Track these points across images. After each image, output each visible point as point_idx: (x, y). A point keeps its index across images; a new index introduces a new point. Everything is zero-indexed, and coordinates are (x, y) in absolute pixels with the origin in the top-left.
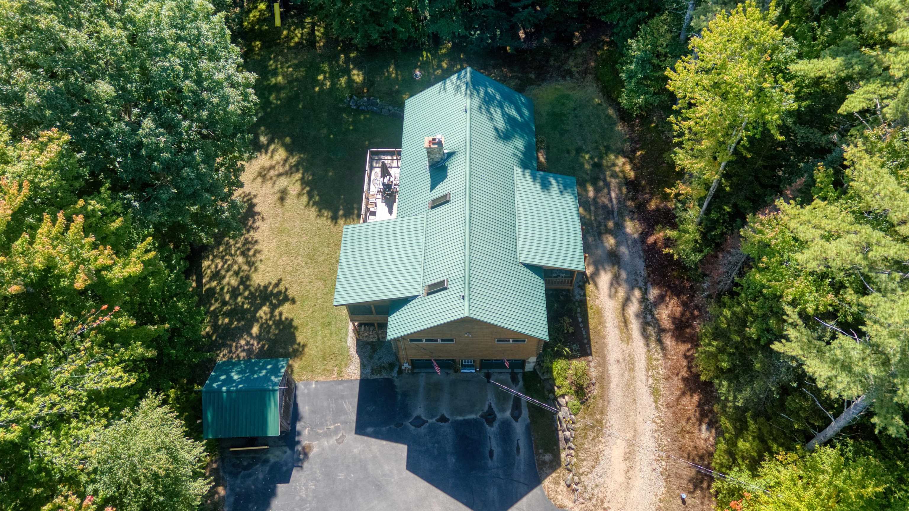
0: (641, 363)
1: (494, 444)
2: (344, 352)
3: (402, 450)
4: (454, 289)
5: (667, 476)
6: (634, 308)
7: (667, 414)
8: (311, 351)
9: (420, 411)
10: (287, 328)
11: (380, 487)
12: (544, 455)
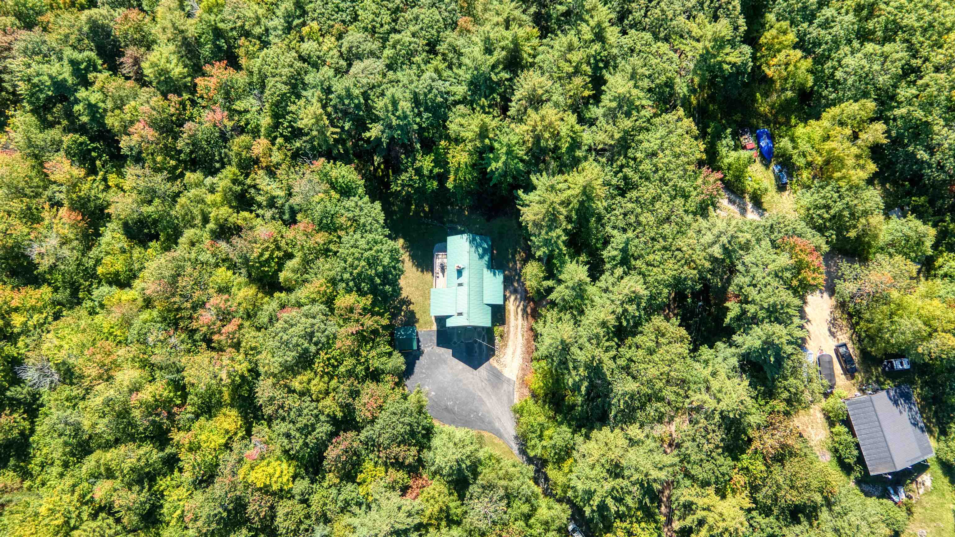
0: (520, 327)
1: (477, 349)
2: (431, 322)
3: (450, 351)
4: (465, 315)
5: (523, 359)
6: (521, 306)
7: (525, 342)
8: (421, 321)
9: (455, 340)
10: (412, 313)
11: (445, 362)
12: (491, 352)
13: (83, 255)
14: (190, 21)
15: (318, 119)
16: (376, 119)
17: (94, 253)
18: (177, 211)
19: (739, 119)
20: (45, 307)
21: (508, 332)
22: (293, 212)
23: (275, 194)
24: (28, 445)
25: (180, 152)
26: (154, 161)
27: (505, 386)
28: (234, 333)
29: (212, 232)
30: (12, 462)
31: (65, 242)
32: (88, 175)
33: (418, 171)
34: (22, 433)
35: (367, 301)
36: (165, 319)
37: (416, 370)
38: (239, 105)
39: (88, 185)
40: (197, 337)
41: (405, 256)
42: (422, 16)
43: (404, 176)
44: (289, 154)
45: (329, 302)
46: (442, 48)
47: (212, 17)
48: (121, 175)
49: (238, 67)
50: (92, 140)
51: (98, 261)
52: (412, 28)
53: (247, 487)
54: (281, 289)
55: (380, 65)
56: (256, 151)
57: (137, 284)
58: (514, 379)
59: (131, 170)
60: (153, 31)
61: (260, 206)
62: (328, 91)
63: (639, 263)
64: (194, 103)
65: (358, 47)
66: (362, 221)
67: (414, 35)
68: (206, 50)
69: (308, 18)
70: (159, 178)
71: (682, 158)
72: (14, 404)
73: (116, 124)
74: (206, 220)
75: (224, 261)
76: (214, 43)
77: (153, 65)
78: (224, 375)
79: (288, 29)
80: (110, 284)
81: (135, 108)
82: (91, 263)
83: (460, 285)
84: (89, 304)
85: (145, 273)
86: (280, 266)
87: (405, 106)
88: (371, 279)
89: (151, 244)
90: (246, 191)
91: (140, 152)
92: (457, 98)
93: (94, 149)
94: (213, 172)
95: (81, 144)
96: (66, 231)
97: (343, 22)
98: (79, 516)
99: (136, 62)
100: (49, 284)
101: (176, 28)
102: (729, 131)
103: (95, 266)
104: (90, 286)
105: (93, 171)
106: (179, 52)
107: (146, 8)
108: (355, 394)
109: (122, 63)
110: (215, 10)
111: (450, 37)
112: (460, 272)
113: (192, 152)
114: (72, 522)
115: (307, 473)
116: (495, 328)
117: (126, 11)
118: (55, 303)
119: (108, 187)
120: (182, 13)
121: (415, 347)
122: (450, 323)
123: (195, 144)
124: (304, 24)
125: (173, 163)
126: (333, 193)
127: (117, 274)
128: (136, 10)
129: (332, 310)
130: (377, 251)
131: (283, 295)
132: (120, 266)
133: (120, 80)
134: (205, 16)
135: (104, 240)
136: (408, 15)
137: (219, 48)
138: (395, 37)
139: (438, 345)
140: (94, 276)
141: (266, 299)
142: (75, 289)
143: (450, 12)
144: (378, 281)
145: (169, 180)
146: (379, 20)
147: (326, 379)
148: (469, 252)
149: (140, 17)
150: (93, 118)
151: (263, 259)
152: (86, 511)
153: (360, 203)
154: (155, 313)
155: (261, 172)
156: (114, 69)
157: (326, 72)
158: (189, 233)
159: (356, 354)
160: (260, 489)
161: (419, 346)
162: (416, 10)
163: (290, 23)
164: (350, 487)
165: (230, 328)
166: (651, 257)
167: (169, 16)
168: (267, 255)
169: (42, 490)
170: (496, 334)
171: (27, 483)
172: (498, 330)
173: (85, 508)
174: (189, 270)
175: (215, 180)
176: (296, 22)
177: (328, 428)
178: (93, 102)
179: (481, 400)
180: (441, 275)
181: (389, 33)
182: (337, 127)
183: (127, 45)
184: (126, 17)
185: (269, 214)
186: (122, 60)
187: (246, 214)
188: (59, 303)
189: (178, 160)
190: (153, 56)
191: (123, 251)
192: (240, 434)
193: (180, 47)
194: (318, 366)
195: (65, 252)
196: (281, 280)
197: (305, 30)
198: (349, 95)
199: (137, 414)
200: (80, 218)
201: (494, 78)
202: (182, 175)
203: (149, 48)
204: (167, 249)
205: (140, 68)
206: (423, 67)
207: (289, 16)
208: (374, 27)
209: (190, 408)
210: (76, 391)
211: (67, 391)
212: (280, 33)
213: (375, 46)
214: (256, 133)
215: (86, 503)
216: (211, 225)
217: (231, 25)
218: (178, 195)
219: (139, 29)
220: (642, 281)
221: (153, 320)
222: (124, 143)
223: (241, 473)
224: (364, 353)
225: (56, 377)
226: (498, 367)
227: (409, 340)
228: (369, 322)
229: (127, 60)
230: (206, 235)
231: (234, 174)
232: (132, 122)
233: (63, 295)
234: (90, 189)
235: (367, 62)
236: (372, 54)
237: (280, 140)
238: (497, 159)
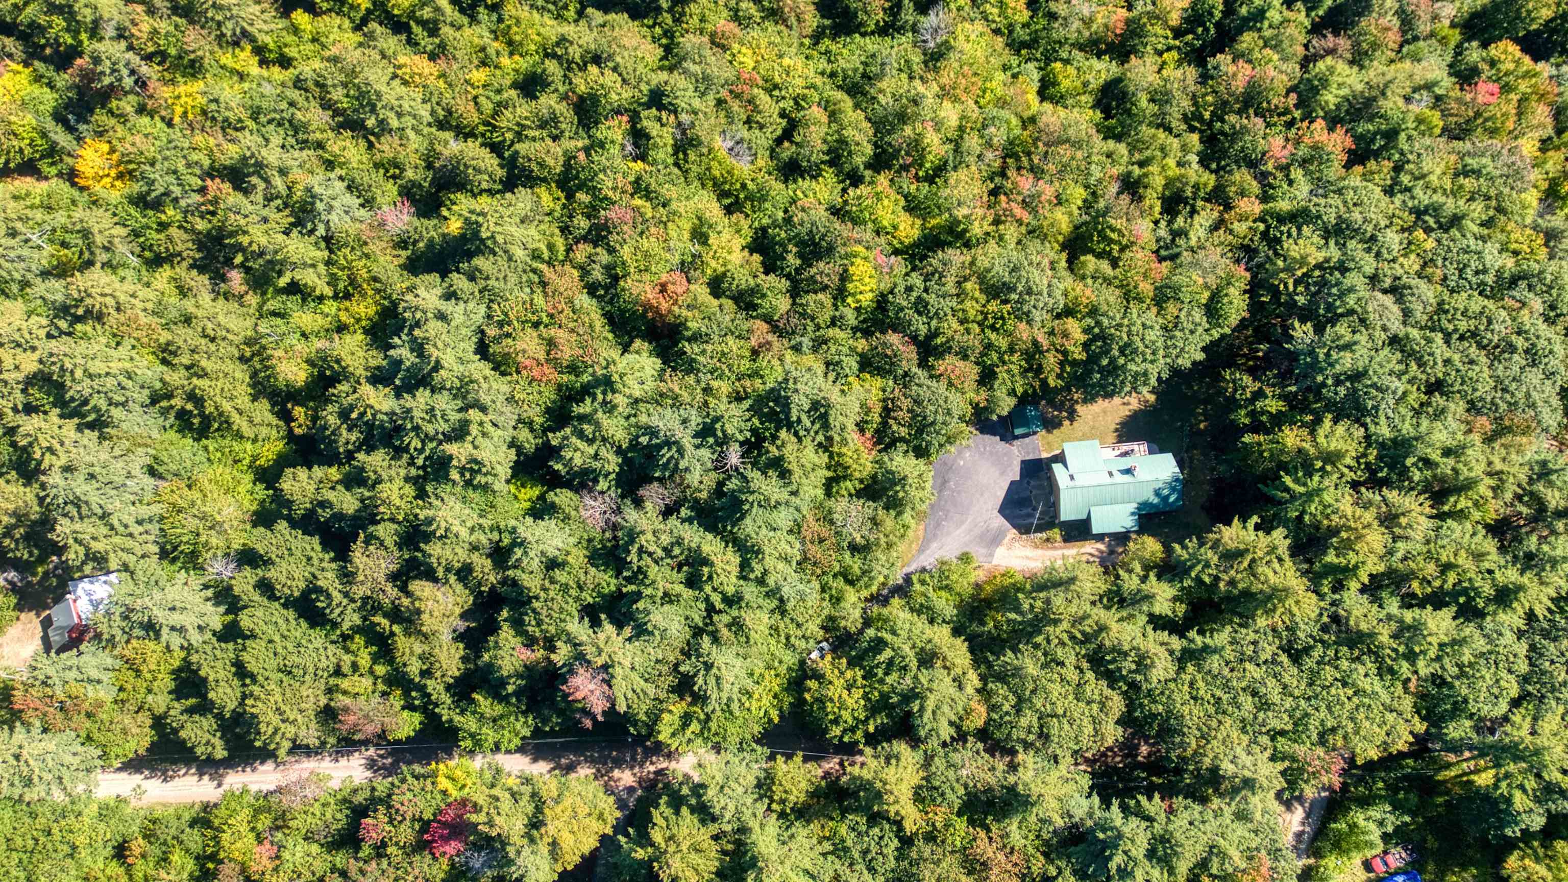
1: (1025, 512)
2: (1054, 449)
3: (1018, 478)
4: (1071, 484)
8: (1051, 436)
10: (1059, 425)
11: (1003, 473)
12: (1024, 530)
13: (1072, 45)
14: (1401, 102)
15: (1303, 261)
16: (1319, 329)
17: (1078, 55)
18: (1146, 131)
19: (1429, 845)
20: (1006, 18)
21: (1055, 548)
22: (1173, 258)
23: (1192, 234)
24: (849, 33)
25: (1223, 121)
26: (1206, 94)
27: (983, 551)
28: (1013, 216)
29: (1129, 174)
30: (827, 22)
31: (1087, 22)
32: (1172, 29)
33: (1259, 395)
34: (862, 24)
35: (1078, 354)
36: (1011, 143)
37: (987, 437)
38: (1297, 173)
39: (1160, 32)
40: (997, 180)
41: (1134, 403)
42: (1477, 368)
43: (1247, 380)
44: (1246, 241)
45: (1068, 312)
46: (1438, 400)
47: (1411, 125)
48: (1179, 63)
49: (1348, 166)
50: (1217, 25)
51: (1066, 62)
52: (1456, 357)
53: (847, 256)
54: (1070, 261)
55: (1396, 327)
56: (1242, 204)
57: (1048, 107)
58: (995, 562)
59: (1191, 73)
60: (1375, 63)
61: (1170, 223)
62: (1343, 269)
63: (1190, 668)
64: (1290, 125)
65: (1413, 295)
66: (1178, 334)
67: (1447, 362)
68: (1365, 127)
69: (1439, 234)
70: (1186, 104)
71: (1351, 725)
72: (895, 9)
73: (1244, 45)
74: (1142, 164)
75: (1094, 194)
76: (1375, 134)
77: (1331, 70)
78: (964, 211)
79: (1419, 213)
80: (1042, 80)
81: (1270, 60)
82: (1065, 55)
83: (1111, 474)
84: (1015, 63)
85: (1062, 112)
86: (1099, 256)
87: (1346, 362)
88: (1106, 352)
89: (1098, 112)
90: (1186, 204)
91: (1212, 78)
92: (1372, 428)
93: (1207, 30)
94: (1204, 162)
95: (1211, 14)
96: (1100, 20)
97: (1445, 279)
98: (784, 98)
99: (1331, 52)
100: (1031, 17)
101: (1386, 86)
102: (1407, 819)
103: (1062, 60)
104: (1037, 60)
105: (1178, 33)
106: (1354, 97)
107: (1405, 50)
108: (964, 355)
109: (1325, 36)
110: (1422, 127)
111: (1457, 407)
112: (1128, 471)
113: (1225, 134)
114: (776, 93)
115: (864, 321)
116: (1057, 530)
117: (1396, 29)
118: (1011, 28)
119: (1160, 53)
120: (1409, 90)
121: (1018, 432)
122: (1057, 468)
123: (1235, 135)
124: (1428, 230)
125: (1207, 115)
126: (1207, 294)
127: (1055, 84)
128: (1399, 39)
129: (1058, 316)
130: (1144, 354)
131: (1064, 264)
132: (1065, 84)
133: (1302, 38)
134: (1411, 117)
135: (1094, 61)
136: (1473, 351)
137: (1373, 141)
138: (1438, 338)
139: (1023, 462)
140: (1048, 60)
141: (1057, 246)
142: (1031, 44)
143: (1493, 403)
144: (1105, 362)
145: (1185, 116)
146: (1459, 316)
147: (980, 318)
148: (1157, 480)
149: (1391, 45)
150: (1245, 20)
151: (1108, 232)
152: (788, 104)
153: (1200, 329)
154: (1017, 131)
155: (1216, 214)
156: (1316, 29)
157: (1369, 264)
158: (1122, 149)
159: (1011, 350)
160: (846, 271)
161: (1017, 437)
162: (1483, 360)
163: (1426, 212)
164: (855, 366)
165: (1018, 211)
166: (1201, 684)
167: (1401, 76)
168: (1114, 236)
169: (803, 57)
170: (1050, 533)
171: (807, 41)
172: (1056, 534)
173: (792, 103)
174: (1079, 155)
175: (1195, 166)
176: (1431, 221)
177: (923, 330)
178: (1268, 15)
179: (962, 522)
180: (1117, 452)
181: (1442, 330)
182: (1295, 287)
183: (1350, 37)
184: (1388, 29)
185: (1163, 232)
186: (1330, 36)
187: (1158, 209)
188: (1011, 32)
189: (1211, 121)
190: (1342, 67)
191: (1085, 84)
192: (895, 242)
193: (1363, 97)
194: (993, 306)
195: (1076, 24)
196: (1082, 258)
197: (1420, 234)
198: (1342, 295)
199: (908, 131)
200: (1118, 31)
201: (1409, 462)
202: (1192, 129)
203: (1352, 63)
204: (1099, 129)
205: (1322, 57)
206: (1405, 378)
207: (1435, 210)
208: (1447, 312)
209: (913, 187)
210: (918, 69)
211: (917, 58)
212: (1410, 204)
213: (1419, 315)
214: (1265, 198)
215: (797, 103)
216: (1137, 171)
217: (1406, 147)
218: (1169, 129)
219: (1375, 46)
220: (1169, 677)
221: (1010, 130)
222: (1223, 60)
223: (859, 249)
224: (1015, 358)
225: (932, 45)
226: (1006, 541)
227: (1026, 423)
228: (1051, 361)
229: (1330, 40)
230: (1122, 169)
231: (1205, 185)
232: (1250, 61)
233: (1022, 34)
234: (1155, 35)
235: (1395, 309)
236: (1407, 313)
237: (1262, 227)
238: (1297, 481)
